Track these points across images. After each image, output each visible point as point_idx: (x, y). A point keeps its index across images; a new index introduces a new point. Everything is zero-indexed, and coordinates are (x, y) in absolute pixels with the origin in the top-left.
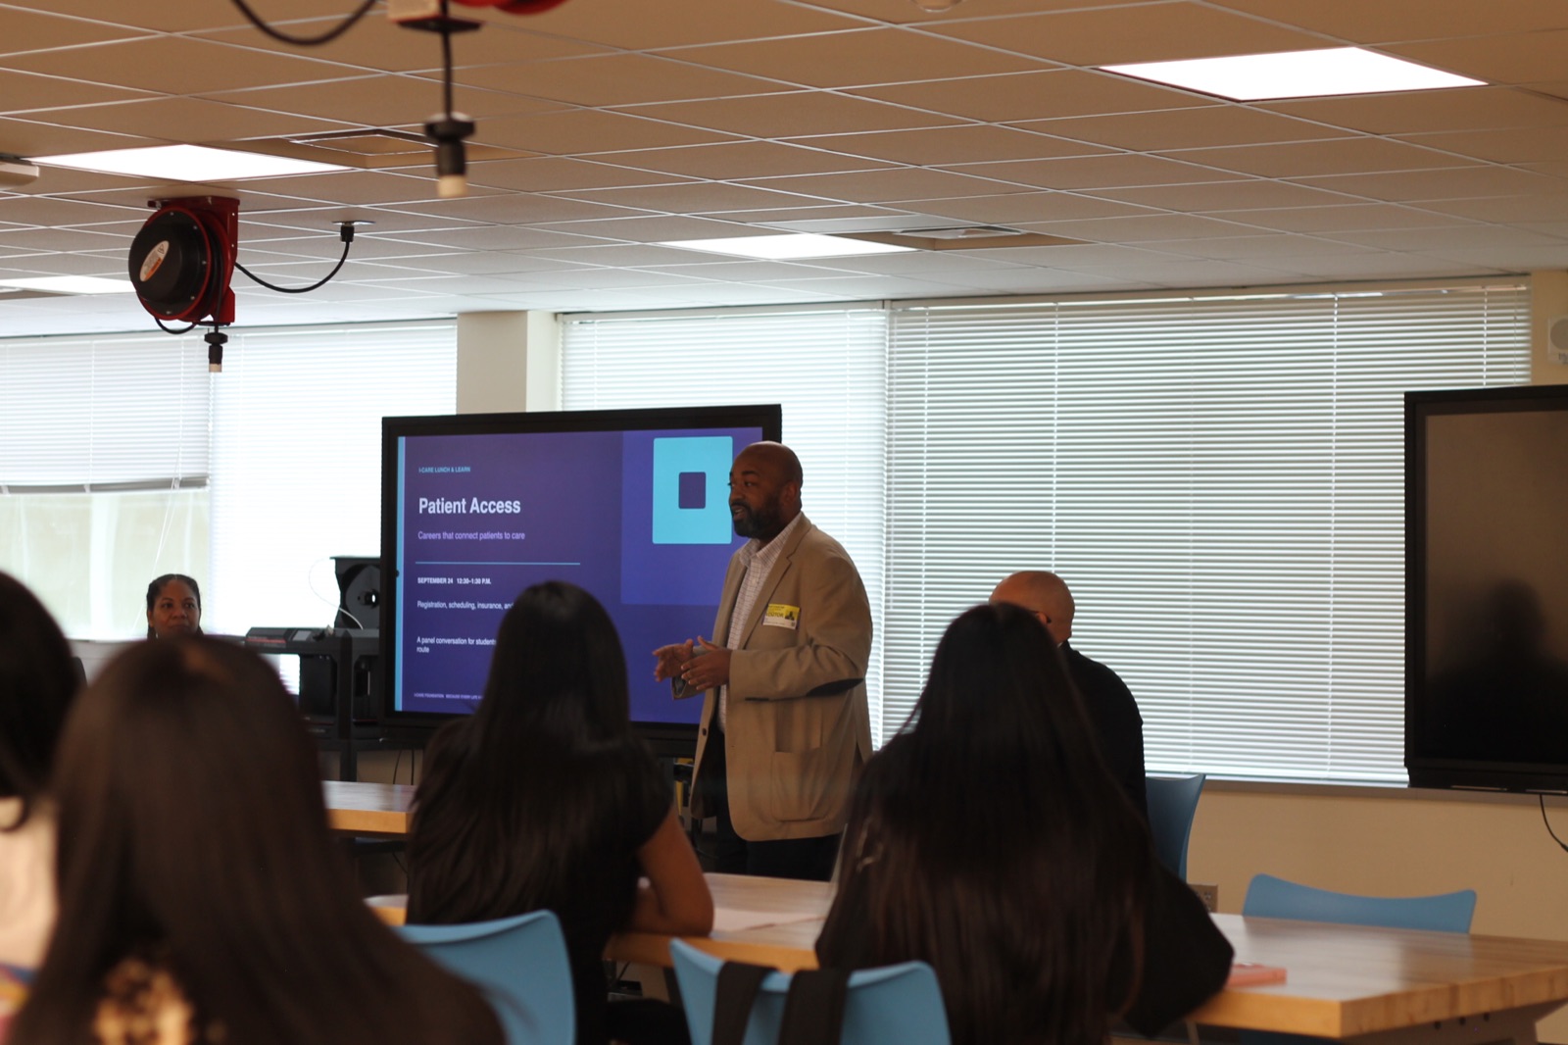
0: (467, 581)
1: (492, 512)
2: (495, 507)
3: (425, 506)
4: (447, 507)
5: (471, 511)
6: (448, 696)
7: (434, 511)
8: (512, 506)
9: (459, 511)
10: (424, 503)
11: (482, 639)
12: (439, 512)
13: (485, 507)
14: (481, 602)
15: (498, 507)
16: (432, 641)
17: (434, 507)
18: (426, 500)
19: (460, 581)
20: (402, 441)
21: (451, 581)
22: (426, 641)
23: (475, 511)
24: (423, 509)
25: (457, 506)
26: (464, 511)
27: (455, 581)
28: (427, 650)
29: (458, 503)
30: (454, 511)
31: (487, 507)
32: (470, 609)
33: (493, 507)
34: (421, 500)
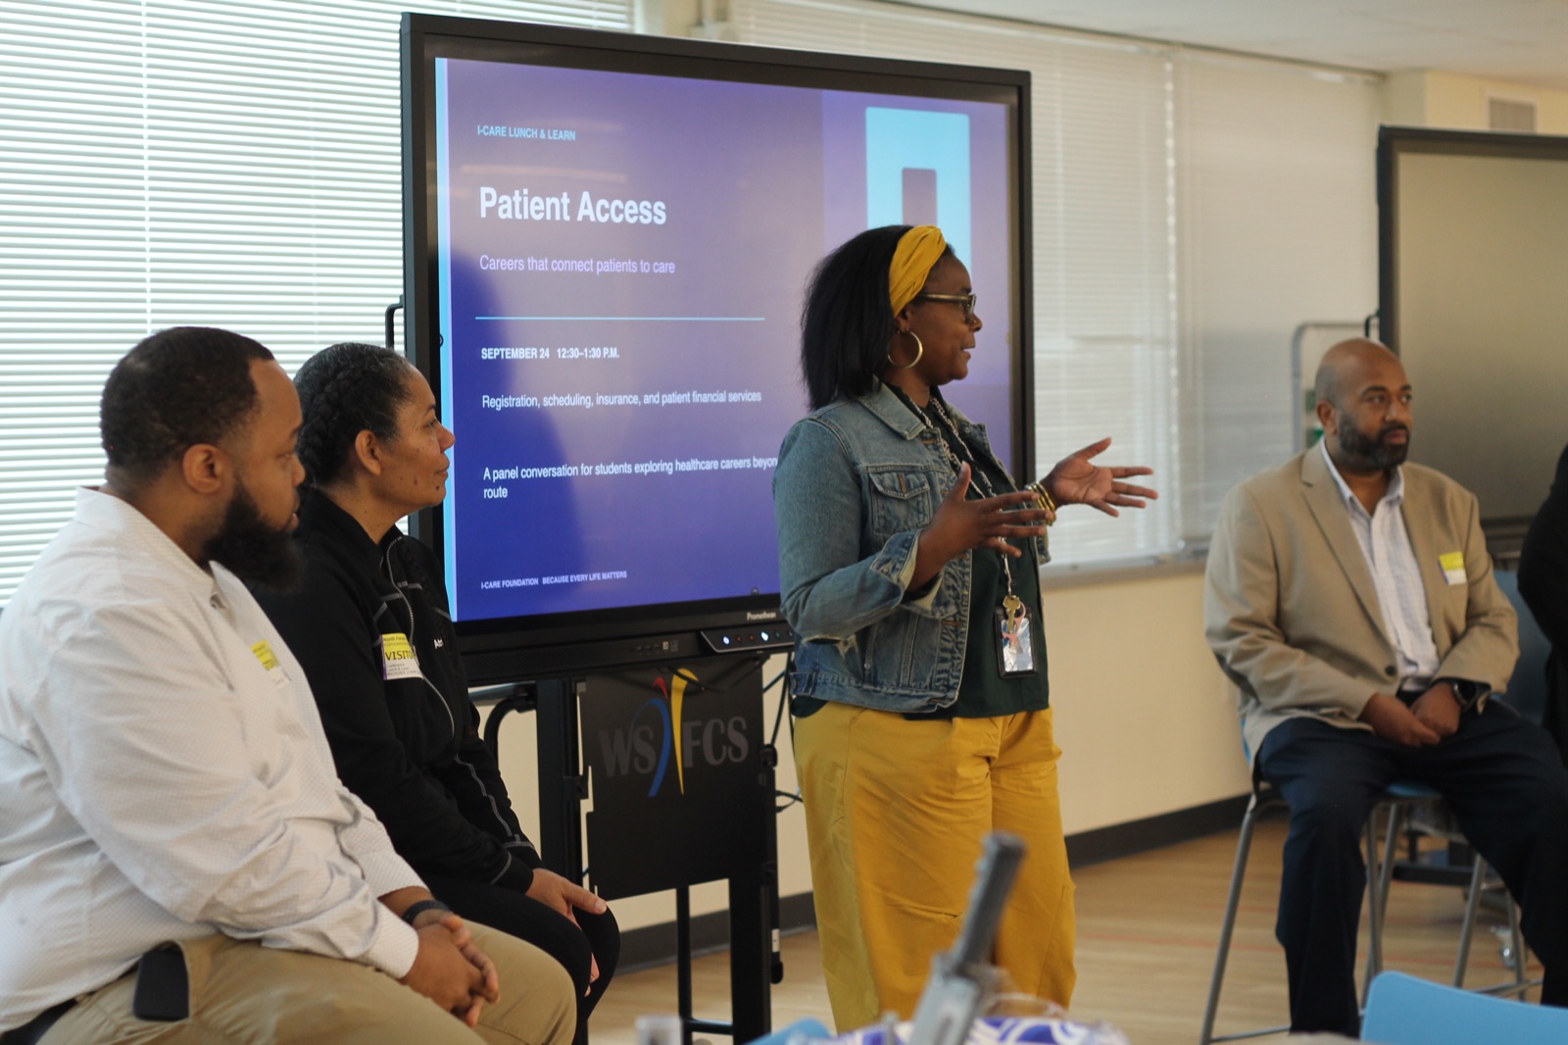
0: (575, 353)
1: (618, 220)
2: (622, 211)
3: (492, 203)
4: (533, 208)
5: (580, 218)
6: (546, 581)
7: (509, 215)
8: (652, 210)
9: (558, 218)
10: (489, 197)
11: (607, 463)
12: (518, 216)
13: (604, 211)
14: (603, 394)
15: (628, 211)
16: (513, 474)
17: (509, 206)
18: (492, 191)
19: (562, 353)
20: (442, 65)
21: (545, 353)
22: (501, 474)
23: (586, 218)
24: (488, 209)
25: (553, 206)
26: (567, 218)
27: (553, 353)
28: (503, 493)
29: (555, 200)
30: (549, 217)
31: (608, 211)
32: (582, 407)
33: (619, 211)
34: (484, 190)
